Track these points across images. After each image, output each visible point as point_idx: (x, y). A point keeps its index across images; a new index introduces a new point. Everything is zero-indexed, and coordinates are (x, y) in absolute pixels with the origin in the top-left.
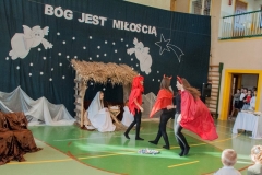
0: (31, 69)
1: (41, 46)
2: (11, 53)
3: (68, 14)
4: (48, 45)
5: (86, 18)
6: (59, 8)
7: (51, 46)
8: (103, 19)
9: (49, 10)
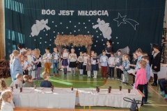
0: (41, 40)
1: (45, 29)
2: (32, 34)
3: (53, 12)
4: (48, 28)
5: (62, 13)
6: (48, 10)
7: (49, 28)
8: (72, 12)
9: (44, 12)
